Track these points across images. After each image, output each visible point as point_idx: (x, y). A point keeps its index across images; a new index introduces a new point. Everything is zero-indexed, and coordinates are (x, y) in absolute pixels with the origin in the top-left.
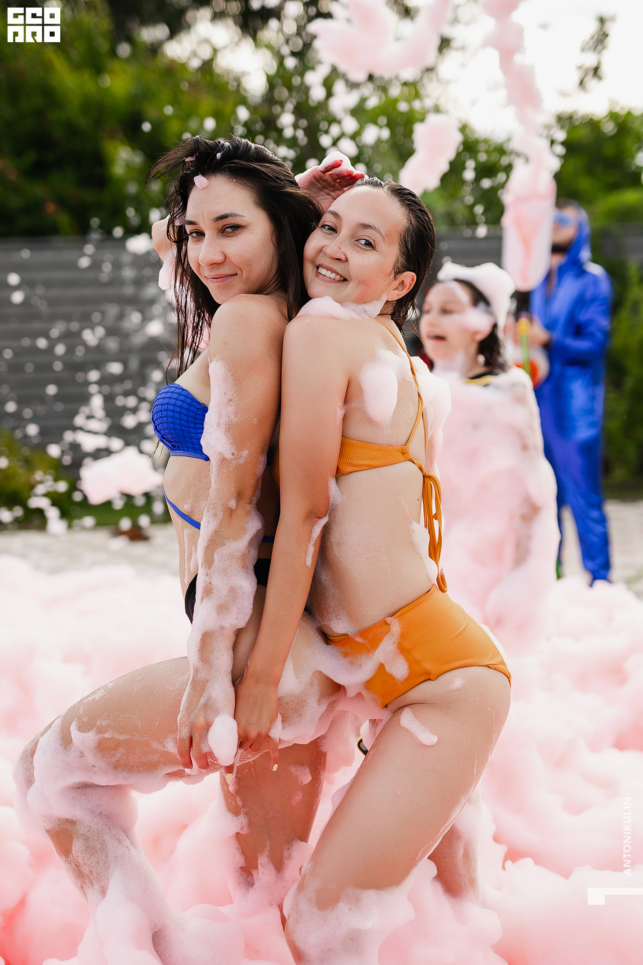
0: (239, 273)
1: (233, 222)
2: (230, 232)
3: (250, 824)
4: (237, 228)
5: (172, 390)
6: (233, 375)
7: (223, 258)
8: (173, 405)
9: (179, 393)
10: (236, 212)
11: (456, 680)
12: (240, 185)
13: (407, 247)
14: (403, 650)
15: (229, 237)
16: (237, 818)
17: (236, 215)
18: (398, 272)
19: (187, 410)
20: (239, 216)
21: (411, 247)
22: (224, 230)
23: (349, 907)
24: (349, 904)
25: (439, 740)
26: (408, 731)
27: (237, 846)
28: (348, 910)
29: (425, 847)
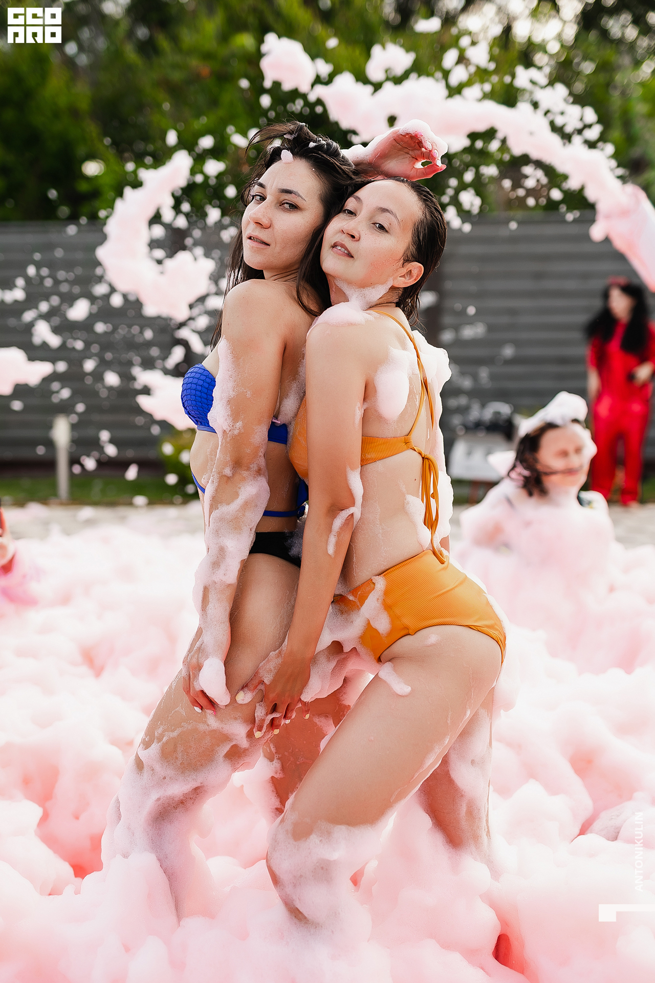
1: (294, 201)
2: (287, 208)
3: (283, 768)
5: (196, 370)
8: (196, 384)
9: (201, 374)
11: (432, 636)
13: (419, 237)
14: (387, 607)
15: (284, 211)
16: (272, 763)
18: (407, 260)
19: (207, 388)
21: (423, 239)
22: (282, 204)
23: (321, 838)
24: (320, 837)
25: (413, 691)
26: (385, 682)
27: (273, 788)
28: (319, 842)
29: (399, 790)
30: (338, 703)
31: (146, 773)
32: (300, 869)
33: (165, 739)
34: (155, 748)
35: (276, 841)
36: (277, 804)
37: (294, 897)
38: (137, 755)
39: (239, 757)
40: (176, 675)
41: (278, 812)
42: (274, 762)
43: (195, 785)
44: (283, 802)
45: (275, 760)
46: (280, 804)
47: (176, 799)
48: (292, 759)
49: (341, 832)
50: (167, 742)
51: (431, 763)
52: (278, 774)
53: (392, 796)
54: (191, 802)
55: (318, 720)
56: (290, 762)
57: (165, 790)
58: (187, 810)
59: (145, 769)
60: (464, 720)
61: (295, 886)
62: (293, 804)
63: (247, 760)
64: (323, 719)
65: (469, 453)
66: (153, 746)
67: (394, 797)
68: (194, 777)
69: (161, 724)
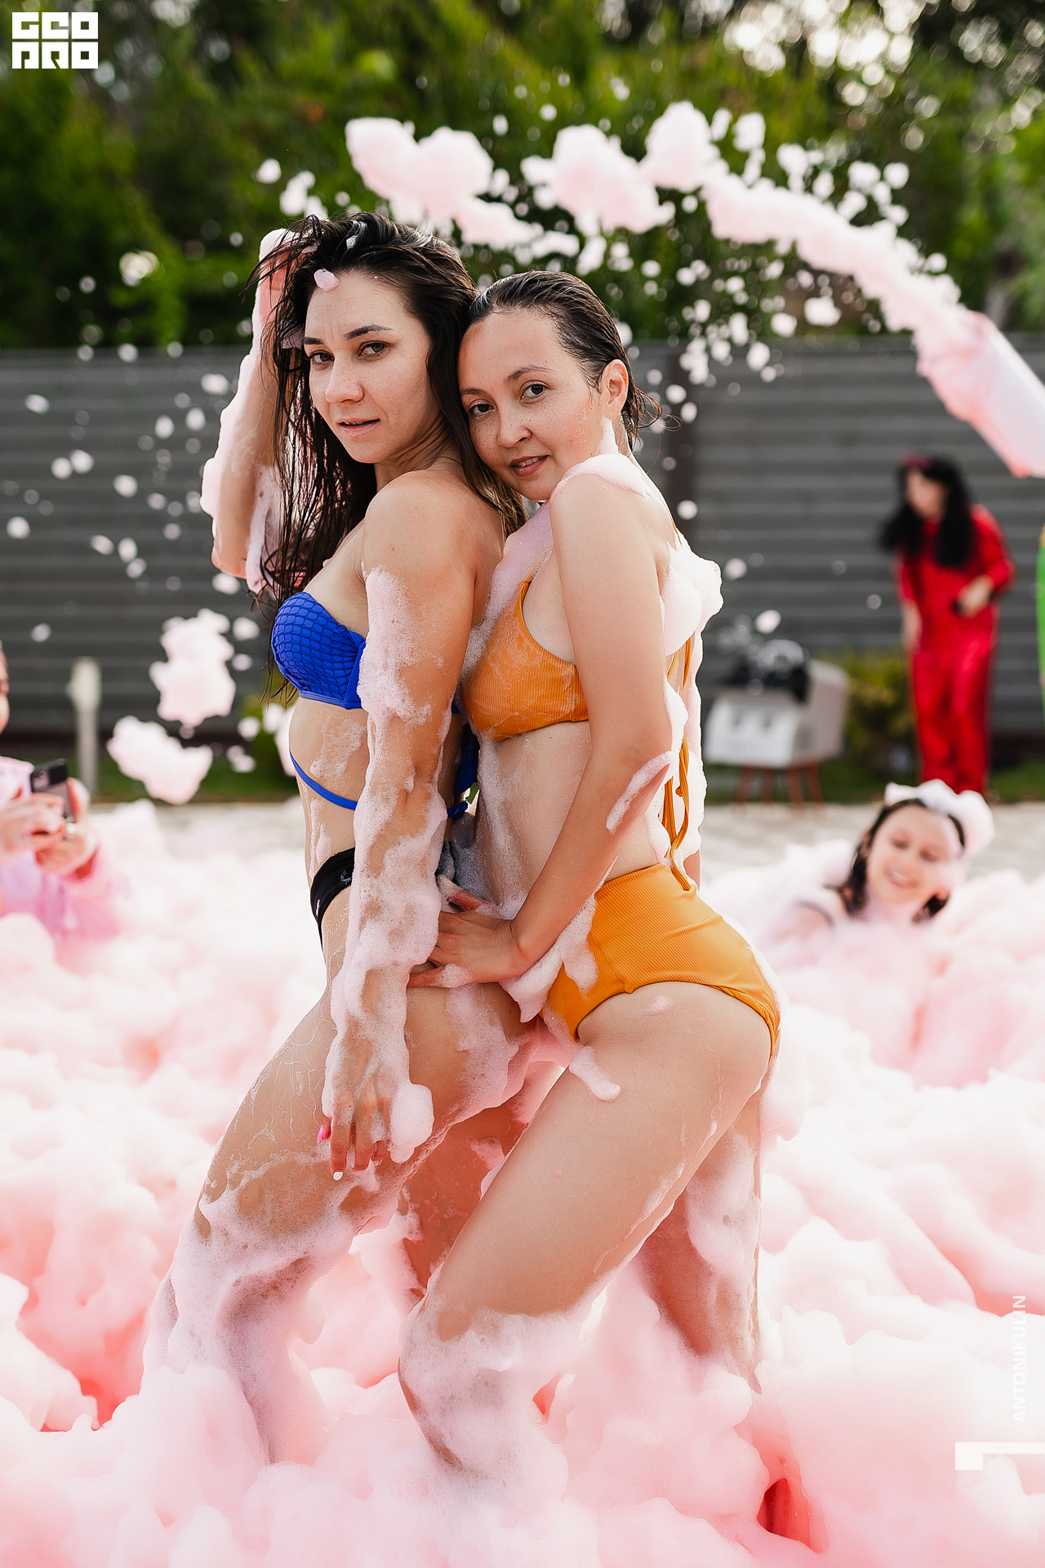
0: (383, 418)
1: (375, 339)
2: (371, 355)
3: (422, 1226)
4: (381, 347)
5: (300, 602)
6: (406, 595)
7: (362, 394)
8: (301, 626)
9: (308, 609)
10: (380, 325)
11: (659, 999)
12: (385, 284)
14: (595, 945)
15: (370, 361)
16: (404, 1217)
17: (379, 328)
19: (320, 634)
20: (384, 329)
22: (363, 349)
23: (482, 1337)
24: (482, 1333)
25: (623, 1092)
26: (580, 1080)
27: (405, 1258)
28: (479, 1342)
29: (607, 1253)
30: (510, 1120)
31: (216, 1241)
32: (451, 1385)
33: (243, 1182)
34: (228, 1197)
35: (412, 1342)
36: (413, 1282)
37: (443, 1431)
38: (198, 1211)
39: (365, 1208)
40: (256, 1078)
41: (414, 1296)
42: (408, 1216)
43: (294, 1255)
44: (422, 1277)
45: (409, 1214)
46: (417, 1282)
47: (266, 1281)
48: (436, 1211)
49: (514, 1324)
50: (247, 1187)
51: (657, 1208)
52: (414, 1235)
53: (595, 1263)
54: (290, 1286)
55: (478, 1147)
56: (433, 1215)
57: (247, 1267)
58: (282, 1298)
59: (214, 1234)
60: (707, 1137)
61: (443, 1413)
62: (439, 1282)
63: (377, 1212)
64: (486, 1147)
65: (737, 722)
66: (224, 1195)
67: (598, 1265)
68: (293, 1242)
69: (236, 1158)
